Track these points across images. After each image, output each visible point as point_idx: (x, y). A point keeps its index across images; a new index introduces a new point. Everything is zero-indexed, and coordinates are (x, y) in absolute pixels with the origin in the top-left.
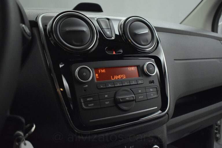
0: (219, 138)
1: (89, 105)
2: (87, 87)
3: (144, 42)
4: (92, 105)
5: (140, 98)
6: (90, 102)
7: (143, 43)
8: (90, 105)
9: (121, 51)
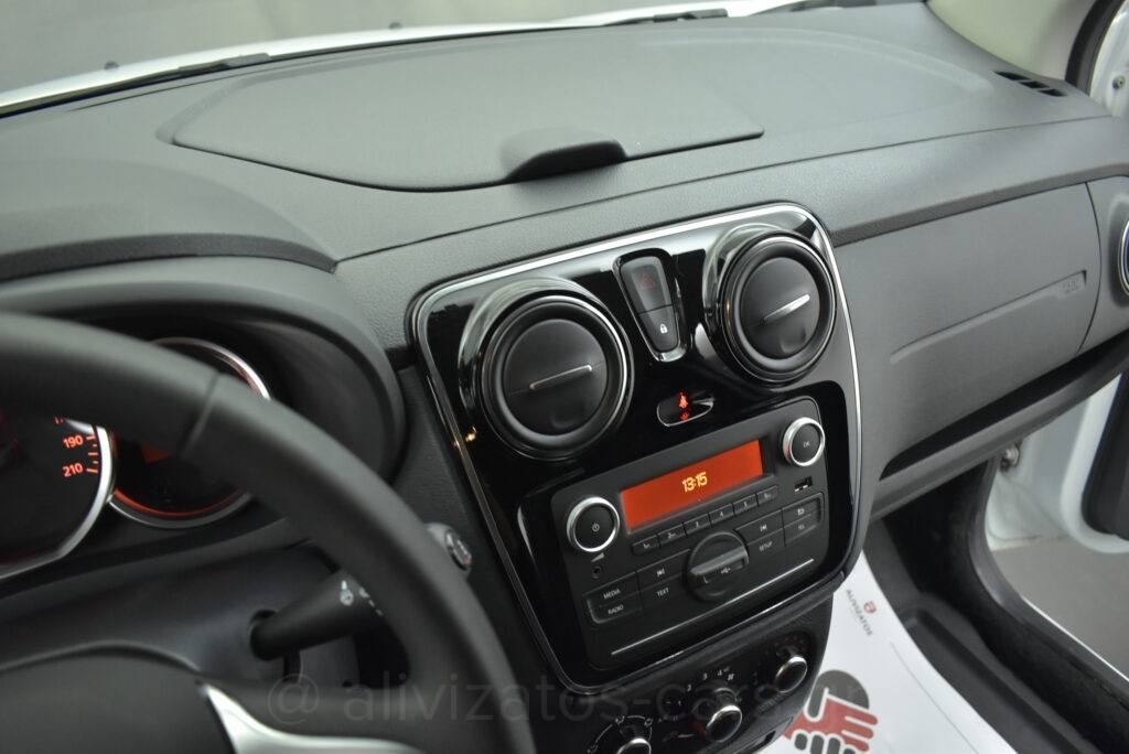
0: (1015, 462)
1: (610, 612)
2: (601, 560)
3: (790, 342)
4: (619, 608)
5: (762, 548)
6: (614, 602)
7: (786, 350)
8: (614, 610)
9: (707, 404)
